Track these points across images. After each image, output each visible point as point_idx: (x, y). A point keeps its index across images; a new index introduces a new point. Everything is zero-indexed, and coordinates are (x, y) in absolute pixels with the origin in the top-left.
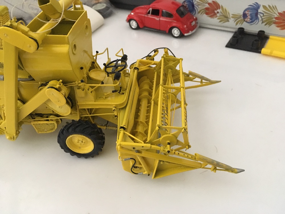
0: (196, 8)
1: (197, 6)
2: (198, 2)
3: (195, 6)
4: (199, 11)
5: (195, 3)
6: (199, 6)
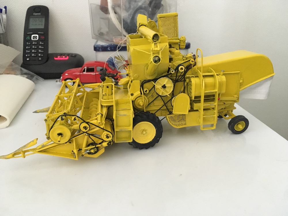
0: (116, 65)
1: (117, 64)
2: (117, 61)
3: (115, 64)
4: (119, 67)
5: (115, 62)
6: (119, 64)
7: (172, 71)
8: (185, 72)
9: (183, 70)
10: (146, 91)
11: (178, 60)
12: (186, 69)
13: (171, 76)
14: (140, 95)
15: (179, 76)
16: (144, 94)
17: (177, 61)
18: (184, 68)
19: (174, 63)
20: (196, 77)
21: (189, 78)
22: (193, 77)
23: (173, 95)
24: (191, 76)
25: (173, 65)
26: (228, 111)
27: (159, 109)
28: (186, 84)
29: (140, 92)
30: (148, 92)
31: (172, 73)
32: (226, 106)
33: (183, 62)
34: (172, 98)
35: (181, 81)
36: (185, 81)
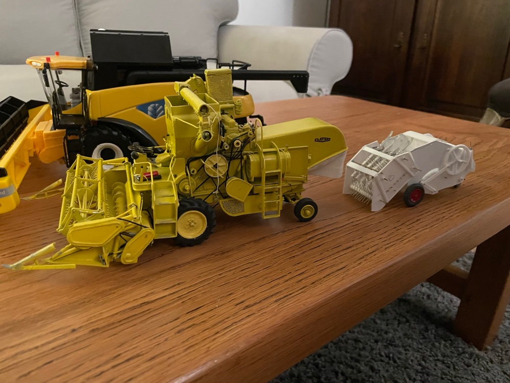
7: (226, 147)
8: (242, 147)
9: (239, 146)
10: (193, 172)
11: (233, 132)
12: (243, 144)
13: (225, 153)
14: (186, 176)
15: (235, 152)
16: (191, 175)
17: (231, 133)
18: (240, 143)
19: (228, 136)
20: (255, 153)
21: (246, 154)
22: (252, 154)
23: (227, 176)
24: (249, 152)
25: (227, 138)
26: (296, 194)
27: (210, 193)
28: (243, 162)
29: (185, 173)
30: (195, 172)
31: (226, 149)
32: (293, 187)
33: (239, 134)
34: (227, 180)
35: (237, 158)
36: (242, 158)
